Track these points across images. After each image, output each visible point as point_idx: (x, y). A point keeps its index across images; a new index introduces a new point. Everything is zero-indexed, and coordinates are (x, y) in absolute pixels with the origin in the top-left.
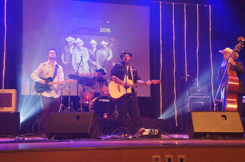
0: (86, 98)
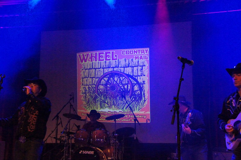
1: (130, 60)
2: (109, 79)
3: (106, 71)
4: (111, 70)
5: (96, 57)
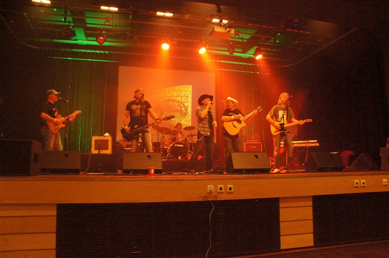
0: (165, 144)
1: (180, 92)
3: (164, 99)
4: (167, 98)
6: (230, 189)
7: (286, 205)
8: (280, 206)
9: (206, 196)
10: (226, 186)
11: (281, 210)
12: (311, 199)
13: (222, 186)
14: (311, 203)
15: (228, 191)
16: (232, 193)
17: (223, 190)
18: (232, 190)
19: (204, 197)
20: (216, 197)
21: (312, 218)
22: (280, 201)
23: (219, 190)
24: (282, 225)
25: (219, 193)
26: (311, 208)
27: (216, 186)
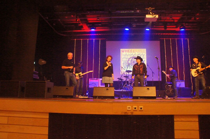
1: (139, 53)
2: (132, 59)
3: (131, 56)
4: (133, 56)
5: (127, 51)
6: (141, 108)
7: (178, 119)
8: (175, 120)
9: (126, 112)
10: (138, 107)
11: (175, 123)
12: (197, 117)
13: (136, 107)
14: (197, 120)
15: (140, 109)
16: (142, 111)
17: (136, 109)
18: (142, 109)
19: (125, 112)
20: (132, 113)
21: (198, 129)
22: (175, 117)
23: (134, 109)
24: (176, 132)
25: (134, 111)
26: (198, 122)
27: (132, 107)
